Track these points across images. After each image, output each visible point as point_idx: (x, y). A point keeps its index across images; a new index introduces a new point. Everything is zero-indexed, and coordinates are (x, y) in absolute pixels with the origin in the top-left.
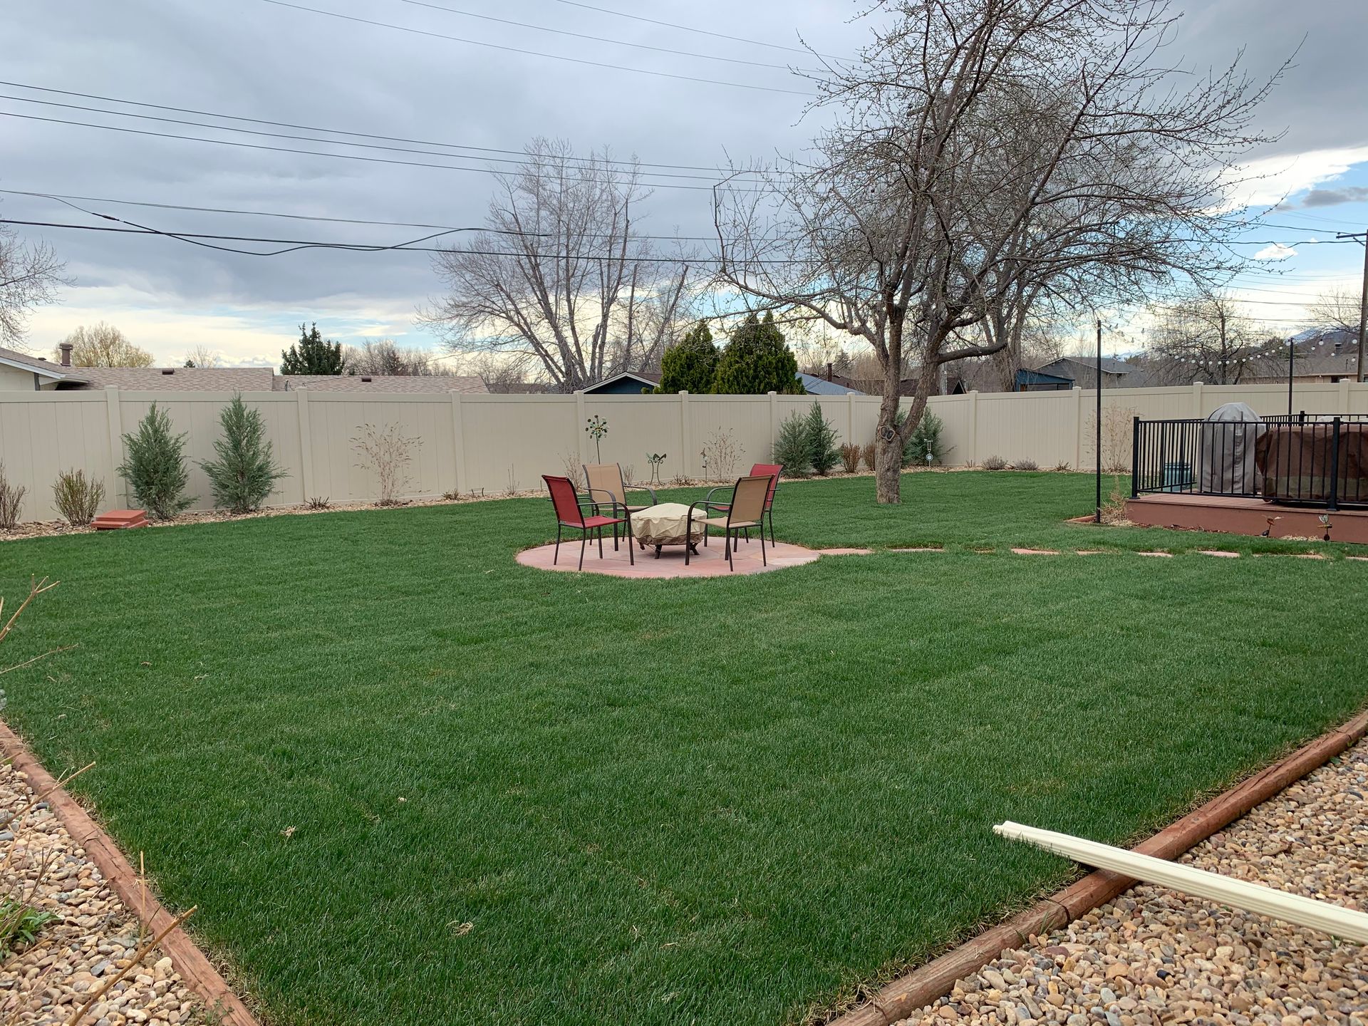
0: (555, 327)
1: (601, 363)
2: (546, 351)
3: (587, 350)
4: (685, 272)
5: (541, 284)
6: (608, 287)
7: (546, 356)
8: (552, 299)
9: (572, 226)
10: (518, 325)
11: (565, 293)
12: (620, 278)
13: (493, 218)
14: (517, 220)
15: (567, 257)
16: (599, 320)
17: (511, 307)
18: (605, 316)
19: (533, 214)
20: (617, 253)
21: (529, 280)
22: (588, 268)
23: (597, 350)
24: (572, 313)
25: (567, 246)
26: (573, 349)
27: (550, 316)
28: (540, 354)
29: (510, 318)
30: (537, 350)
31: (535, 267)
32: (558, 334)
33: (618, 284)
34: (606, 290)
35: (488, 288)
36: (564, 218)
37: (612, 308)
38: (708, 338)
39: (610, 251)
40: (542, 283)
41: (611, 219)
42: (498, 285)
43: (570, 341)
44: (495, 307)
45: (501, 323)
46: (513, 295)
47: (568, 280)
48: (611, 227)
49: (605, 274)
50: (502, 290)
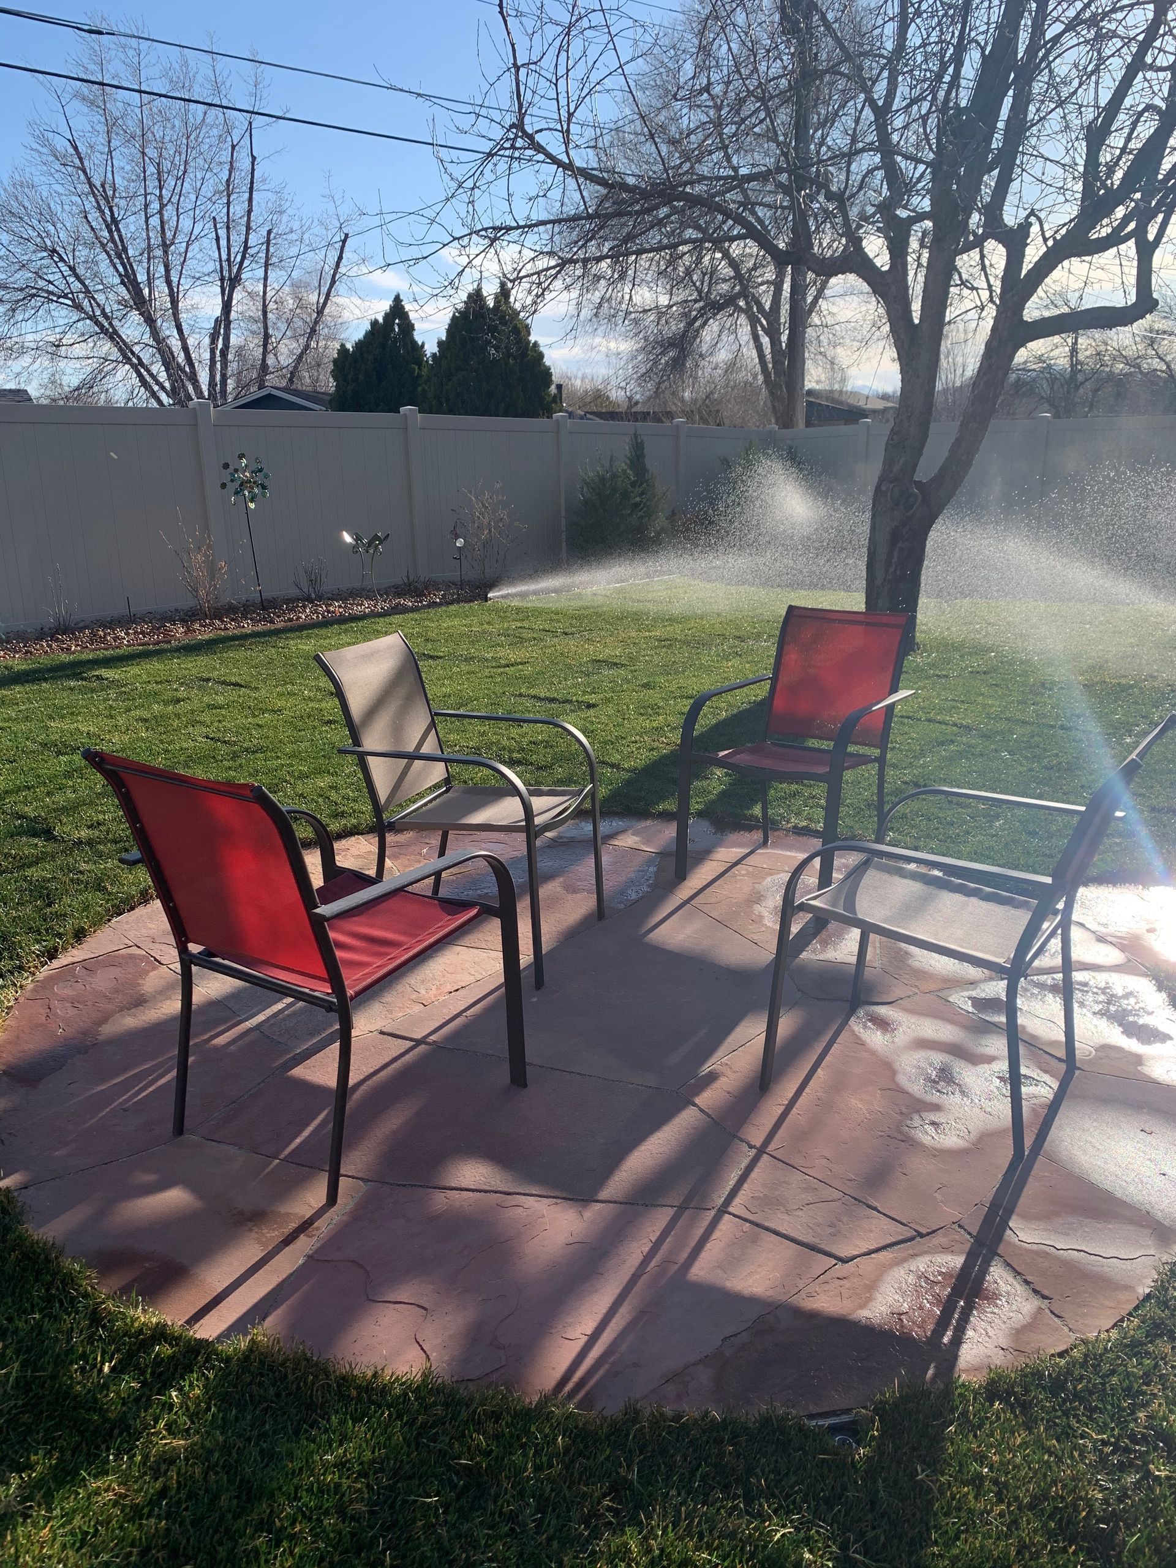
0: (150, 321)
1: (224, 378)
2: (139, 358)
3: (202, 354)
4: (344, 242)
5: (121, 252)
6: (228, 260)
7: (138, 366)
8: (141, 277)
9: (166, 165)
10: (93, 318)
11: (162, 269)
12: (246, 248)
13: (35, 146)
14: (76, 148)
15: (160, 212)
16: (218, 312)
17: (76, 286)
18: (227, 306)
19: (102, 139)
20: (238, 209)
21: (103, 246)
22: (195, 232)
23: (218, 358)
24: (174, 302)
25: (161, 197)
26: (181, 358)
27: (140, 303)
28: (128, 361)
29: (78, 307)
30: (125, 356)
31: (113, 224)
32: (155, 333)
33: (243, 258)
34: (225, 264)
35: (41, 259)
36: (151, 152)
37: (237, 295)
38: (408, 328)
39: (228, 204)
40: (125, 250)
41: (225, 157)
42: (54, 251)
43: (175, 344)
44: (51, 288)
45: (63, 314)
46: (81, 270)
47: (165, 247)
48: (227, 167)
49: (223, 243)
50: (62, 259)
